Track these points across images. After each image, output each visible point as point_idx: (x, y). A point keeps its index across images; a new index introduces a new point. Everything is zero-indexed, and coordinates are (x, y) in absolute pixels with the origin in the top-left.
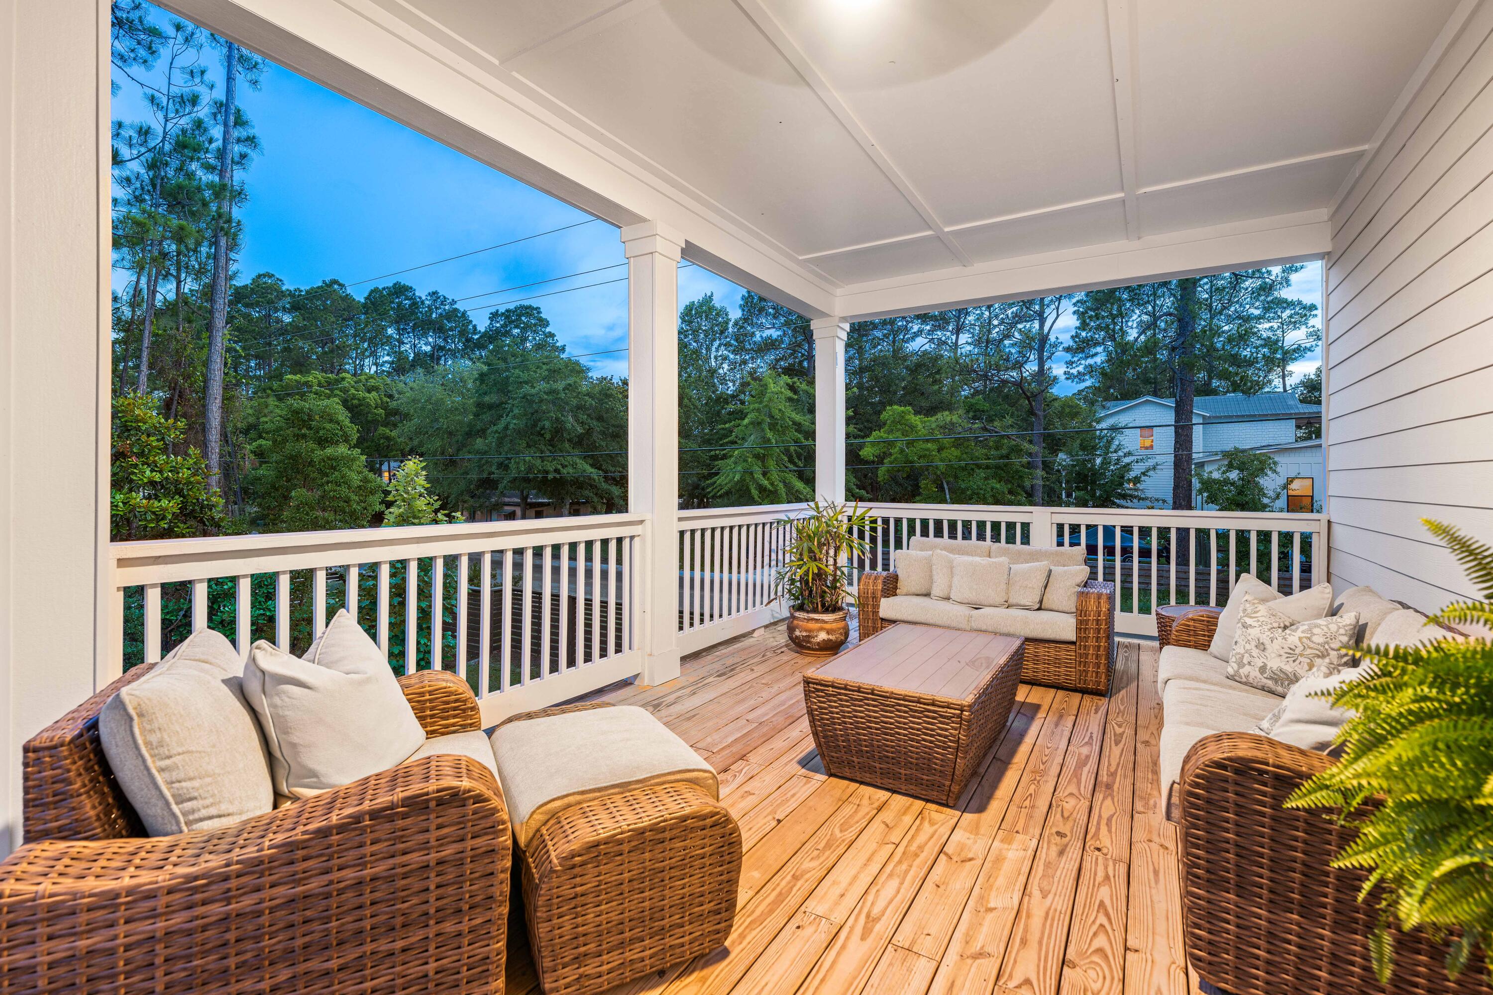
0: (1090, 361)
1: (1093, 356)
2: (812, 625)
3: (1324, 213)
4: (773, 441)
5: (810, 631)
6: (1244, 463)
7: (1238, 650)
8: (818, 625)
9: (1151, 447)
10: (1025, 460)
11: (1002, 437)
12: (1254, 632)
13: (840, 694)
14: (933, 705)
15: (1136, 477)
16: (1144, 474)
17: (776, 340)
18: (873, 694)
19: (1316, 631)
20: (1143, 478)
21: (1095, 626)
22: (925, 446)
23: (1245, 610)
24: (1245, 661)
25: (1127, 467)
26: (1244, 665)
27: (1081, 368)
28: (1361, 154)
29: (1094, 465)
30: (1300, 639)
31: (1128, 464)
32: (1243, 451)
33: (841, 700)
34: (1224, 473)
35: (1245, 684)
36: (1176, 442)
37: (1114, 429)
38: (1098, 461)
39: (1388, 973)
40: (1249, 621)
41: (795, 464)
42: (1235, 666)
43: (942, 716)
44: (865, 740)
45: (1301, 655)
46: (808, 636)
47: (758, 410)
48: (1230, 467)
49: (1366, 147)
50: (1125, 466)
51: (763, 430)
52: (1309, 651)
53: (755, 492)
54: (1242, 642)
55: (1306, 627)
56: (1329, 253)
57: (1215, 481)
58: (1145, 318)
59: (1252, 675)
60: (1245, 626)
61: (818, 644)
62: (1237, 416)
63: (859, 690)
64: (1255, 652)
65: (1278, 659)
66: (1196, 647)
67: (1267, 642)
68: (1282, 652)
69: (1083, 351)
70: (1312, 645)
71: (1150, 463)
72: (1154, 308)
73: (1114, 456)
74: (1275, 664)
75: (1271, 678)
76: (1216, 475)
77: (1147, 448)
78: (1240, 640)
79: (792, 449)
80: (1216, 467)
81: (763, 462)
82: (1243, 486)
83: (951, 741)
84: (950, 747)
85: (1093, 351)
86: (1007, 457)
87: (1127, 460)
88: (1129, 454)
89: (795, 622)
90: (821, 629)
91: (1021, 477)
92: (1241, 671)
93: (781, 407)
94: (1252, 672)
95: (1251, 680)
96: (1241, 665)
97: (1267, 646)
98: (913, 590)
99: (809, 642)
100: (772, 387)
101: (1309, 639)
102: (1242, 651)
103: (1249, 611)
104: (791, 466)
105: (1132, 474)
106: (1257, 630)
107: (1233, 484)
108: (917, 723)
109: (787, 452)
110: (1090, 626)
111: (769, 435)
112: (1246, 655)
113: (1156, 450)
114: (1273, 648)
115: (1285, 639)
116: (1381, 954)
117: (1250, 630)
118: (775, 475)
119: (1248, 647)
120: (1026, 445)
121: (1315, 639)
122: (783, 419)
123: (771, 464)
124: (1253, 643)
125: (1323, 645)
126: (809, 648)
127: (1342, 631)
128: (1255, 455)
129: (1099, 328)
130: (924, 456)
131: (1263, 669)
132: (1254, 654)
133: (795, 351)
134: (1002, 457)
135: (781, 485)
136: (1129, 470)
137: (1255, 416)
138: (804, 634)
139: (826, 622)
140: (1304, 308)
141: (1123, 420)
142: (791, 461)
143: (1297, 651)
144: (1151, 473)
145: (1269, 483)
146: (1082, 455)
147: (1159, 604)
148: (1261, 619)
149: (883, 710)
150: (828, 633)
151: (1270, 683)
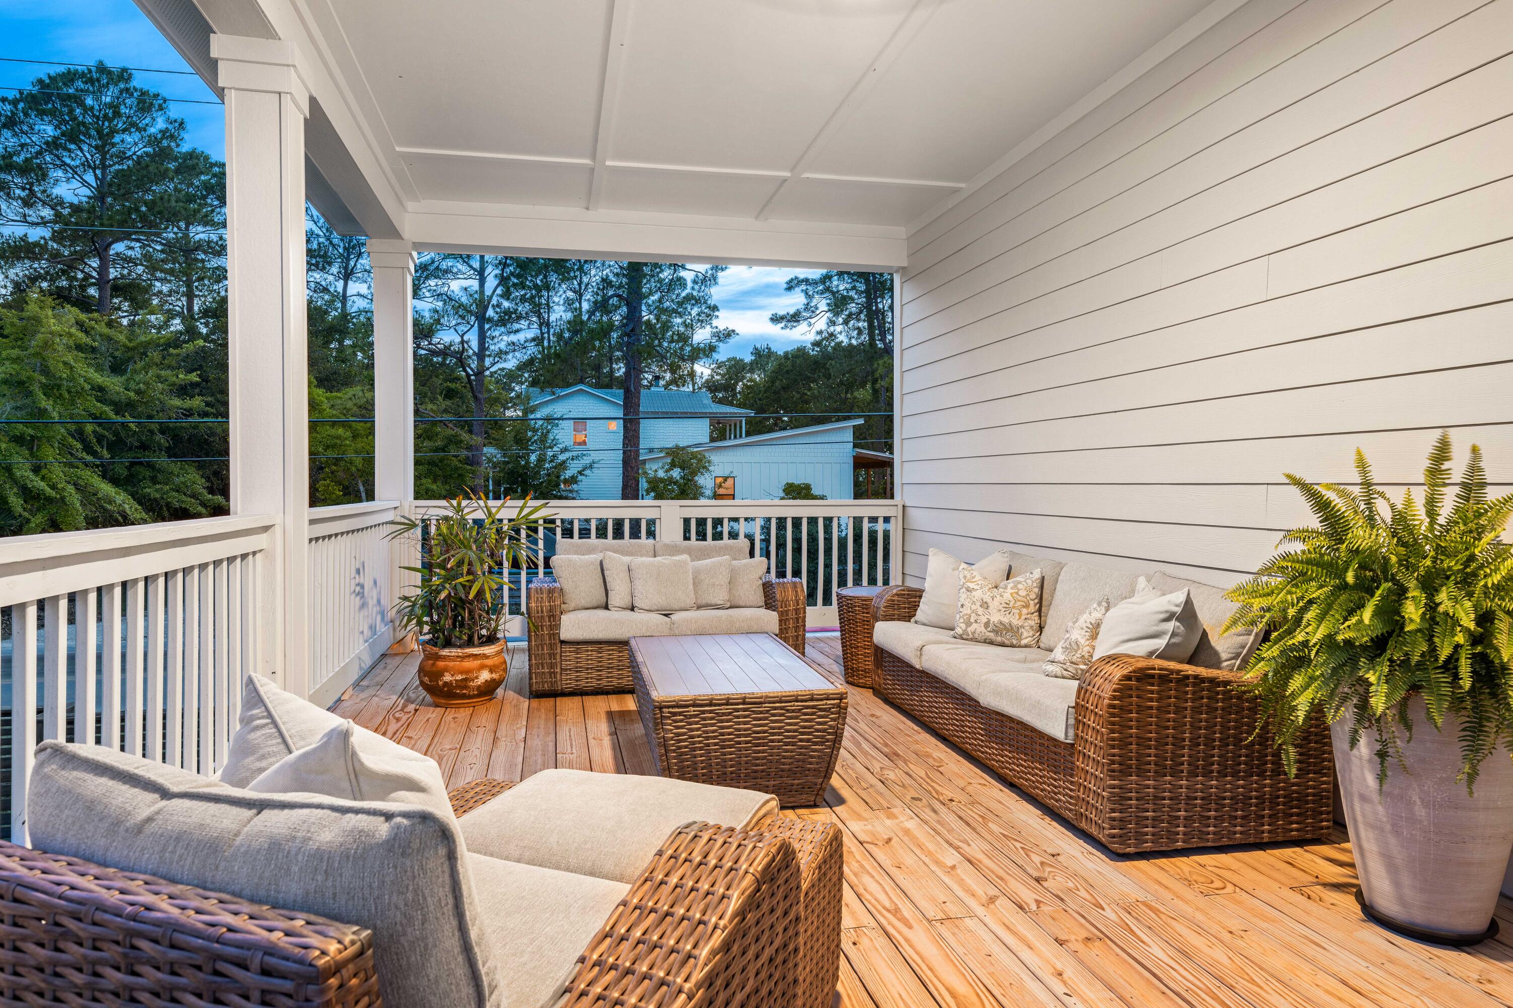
0: (513, 338)
1: (517, 331)
2: (468, 664)
3: (901, 232)
4: (55, 414)
5: (468, 671)
6: (684, 461)
7: (965, 612)
8: (477, 663)
9: (584, 443)
10: (464, 453)
11: (434, 423)
12: (978, 594)
13: (703, 712)
14: (812, 700)
15: (573, 477)
16: (580, 473)
17: (36, 244)
18: (744, 703)
19: (1020, 586)
20: (580, 478)
21: (794, 616)
22: (333, 432)
23: (965, 577)
24: (972, 620)
25: (563, 465)
26: (971, 623)
27: (502, 345)
28: (955, 191)
29: (528, 462)
30: (1011, 594)
31: (564, 462)
32: (683, 448)
33: (704, 719)
34: (667, 471)
35: (971, 640)
36: (625, 437)
37: (549, 419)
38: (533, 458)
39: (1294, 771)
40: (971, 586)
41: (94, 454)
42: (963, 626)
43: (821, 710)
44: (731, 760)
45: (1014, 607)
46: (466, 680)
47: (16, 360)
48: (673, 465)
49: (963, 185)
50: (561, 464)
51: (29, 394)
52: (1019, 604)
53: (16, 502)
54: (967, 604)
55: (1012, 585)
56: (904, 268)
57: (662, 480)
58: (570, 294)
59: (978, 631)
60: (969, 590)
61: (479, 687)
62: (663, 413)
63: (728, 702)
64: (980, 611)
65: (998, 614)
66: (899, 620)
67: (989, 600)
68: (1001, 607)
69: (505, 325)
70: (1020, 598)
71: (586, 461)
72: (580, 284)
73: (550, 453)
74: (996, 617)
75: (993, 631)
76: (661, 474)
77: (580, 444)
78: (966, 603)
79: (89, 428)
80: (660, 465)
81: (31, 449)
82: (685, 484)
83: (829, 734)
84: (828, 741)
85: (516, 326)
86: (443, 450)
87: (562, 457)
88: (565, 450)
89: (441, 664)
90: (482, 667)
91: (460, 475)
92: (969, 629)
93: (69, 358)
94: (978, 629)
95: (976, 636)
96: (968, 624)
97: (990, 604)
98: (583, 603)
99: (466, 687)
100: (52, 324)
101: (1017, 593)
102: (969, 612)
103: (968, 577)
104: (89, 458)
105: (568, 474)
106: (979, 592)
107: (676, 483)
108: (790, 724)
109: (80, 435)
110: (790, 616)
111: (45, 403)
112: (973, 615)
113: (590, 445)
114: (994, 605)
115: (1002, 596)
116: (1289, 760)
117: (974, 593)
118: (58, 473)
119: (974, 607)
120: (465, 436)
121: (1021, 593)
122: (71, 379)
123: (50, 453)
124: (978, 604)
125: (1025, 597)
126: (464, 696)
127: (1035, 585)
128: (692, 453)
129: (523, 299)
130: (333, 446)
131: (987, 625)
132: (980, 613)
133: (71, 267)
134: (437, 450)
135: (71, 489)
136: (565, 468)
137: (677, 413)
138: (459, 677)
139: (485, 656)
140: (709, 307)
141: (558, 409)
142: (88, 449)
143: (1011, 605)
144: (587, 472)
145: (705, 481)
146: (515, 450)
147: (839, 587)
148: (980, 582)
149: (755, 719)
150: (491, 671)
151: (992, 635)
